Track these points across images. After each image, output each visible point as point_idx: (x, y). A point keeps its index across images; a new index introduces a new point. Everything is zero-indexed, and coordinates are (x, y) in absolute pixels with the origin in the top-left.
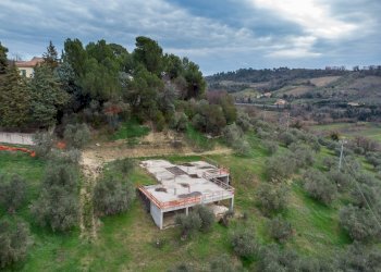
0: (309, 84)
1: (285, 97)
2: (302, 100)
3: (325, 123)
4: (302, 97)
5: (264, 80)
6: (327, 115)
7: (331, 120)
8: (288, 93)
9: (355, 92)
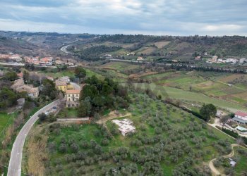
0: (154, 46)
1: (142, 55)
2: (151, 57)
3: (162, 73)
4: (151, 55)
5: (130, 42)
6: (163, 68)
7: (164, 71)
8: (143, 53)
9: (176, 52)
